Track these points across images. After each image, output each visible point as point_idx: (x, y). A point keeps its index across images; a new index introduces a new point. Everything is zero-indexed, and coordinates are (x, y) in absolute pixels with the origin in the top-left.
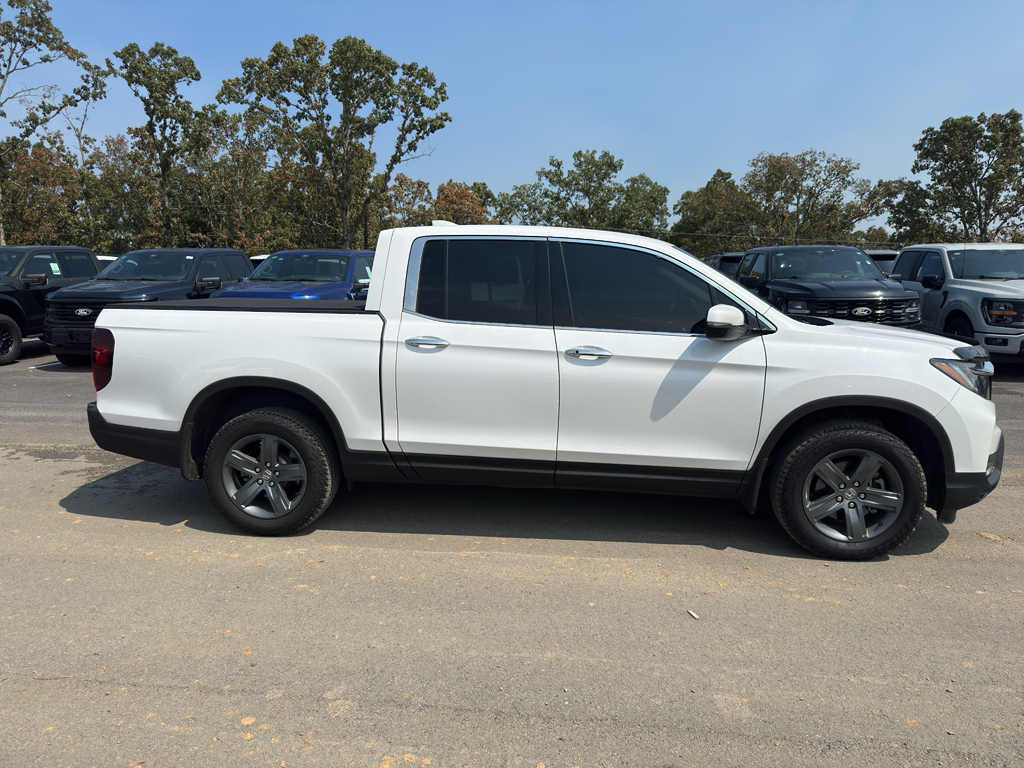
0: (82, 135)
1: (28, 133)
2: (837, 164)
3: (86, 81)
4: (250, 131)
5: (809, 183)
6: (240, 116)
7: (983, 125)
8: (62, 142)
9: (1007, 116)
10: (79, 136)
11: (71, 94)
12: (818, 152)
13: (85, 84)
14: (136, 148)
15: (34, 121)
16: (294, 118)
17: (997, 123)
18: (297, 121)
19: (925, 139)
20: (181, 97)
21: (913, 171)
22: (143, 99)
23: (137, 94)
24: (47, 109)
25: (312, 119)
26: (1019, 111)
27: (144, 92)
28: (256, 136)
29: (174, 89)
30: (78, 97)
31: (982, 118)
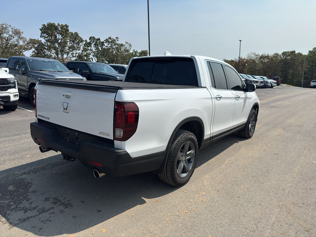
2: (16, 30)
5: (5, 35)
7: (59, 27)
9: (65, 26)
12: (8, 25)
17: (62, 27)
19: (43, 27)
21: (41, 37)
26: (68, 25)
31: (59, 25)
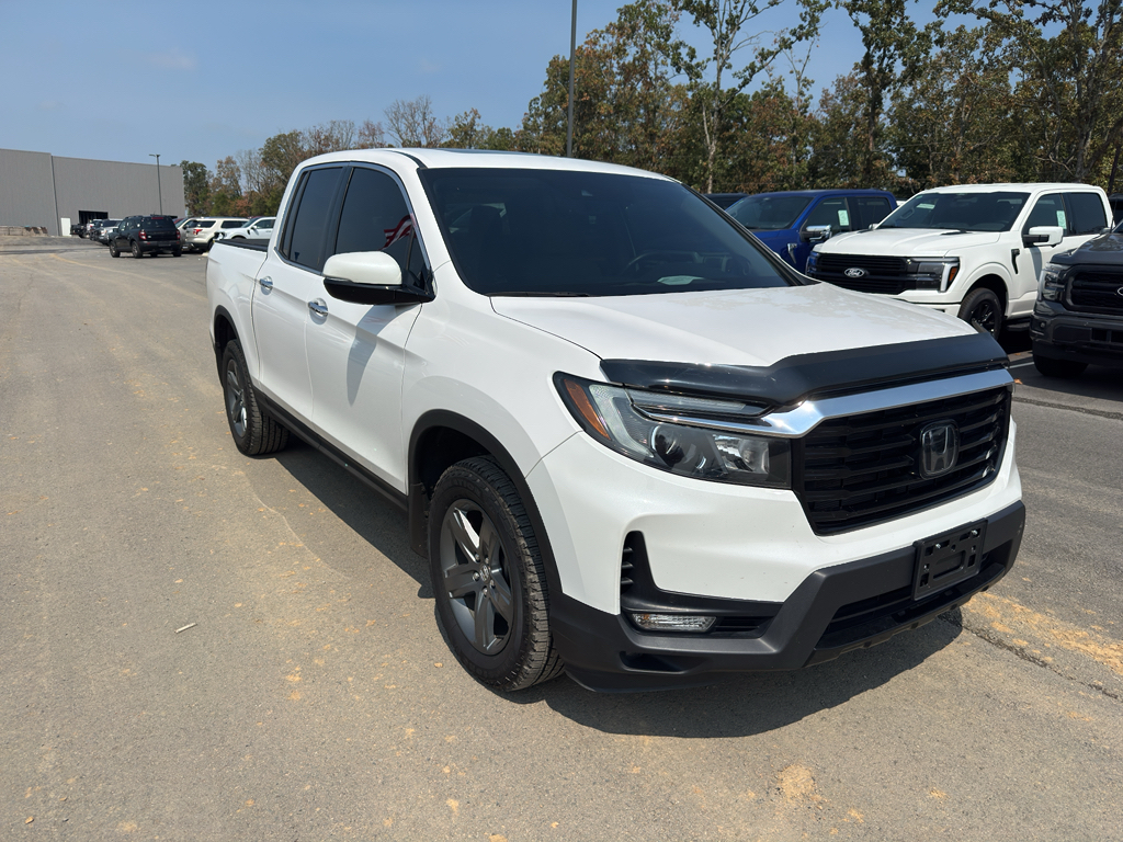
0: (803, 78)
1: (746, 82)
3: (804, 19)
4: (988, 49)
6: (981, 30)
8: (783, 88)
10: (798, 80)
11: (787, 36)
13: (803, 23)
14: (860, 85)
15: (752, 69)
16: (1037, 22)
18: (1040, 24)
20: (907, 18)
22: (863, 29)
23: (856, 24)
24: (764, 56)
25: (1063, 18)
27: (865, 19)
28: (998, 51)
29: (902, 10)
30: (793, 39)
